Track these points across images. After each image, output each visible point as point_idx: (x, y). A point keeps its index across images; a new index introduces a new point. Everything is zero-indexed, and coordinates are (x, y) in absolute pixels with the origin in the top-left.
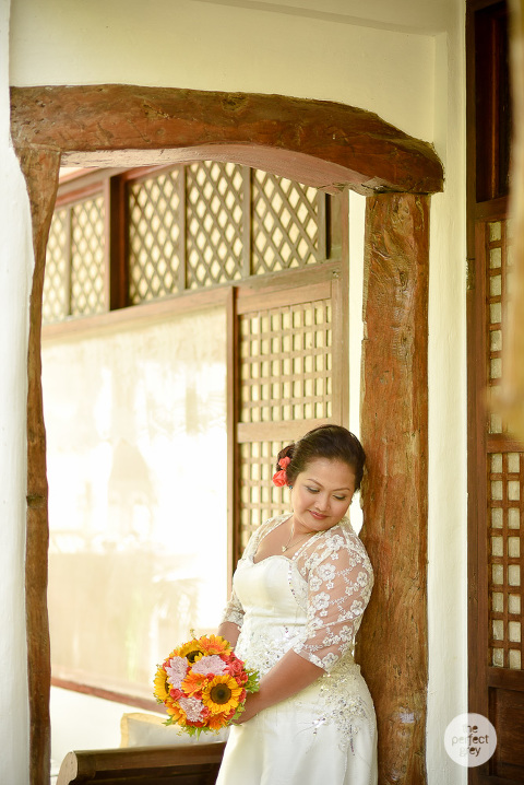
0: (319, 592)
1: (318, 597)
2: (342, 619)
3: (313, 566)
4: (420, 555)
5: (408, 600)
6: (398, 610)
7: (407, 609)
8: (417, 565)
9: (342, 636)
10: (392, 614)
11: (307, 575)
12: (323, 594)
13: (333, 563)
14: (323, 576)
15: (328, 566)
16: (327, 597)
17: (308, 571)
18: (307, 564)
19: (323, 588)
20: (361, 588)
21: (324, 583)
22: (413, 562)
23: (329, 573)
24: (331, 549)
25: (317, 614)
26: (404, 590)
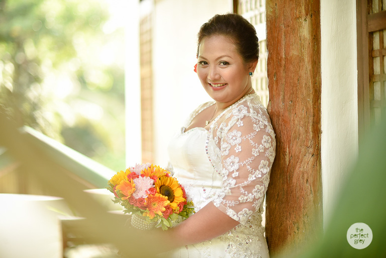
0: (228, 156)
1: (229, 160)
2: (252, 178)
3: (224, 134)
4: (313, 126)
5: (304, 166)
6: (295, 175)
7: (303, 174)
8: (311, 135)
9: (255, 194)
10: (291, 177)
11: (219, 143)
12: (232, 157)
13: (239, 129)
14: (231, 141)
15: (234, 132)
16: (237, 160)
17: (220, 139)
18: (218, 133)
19: (232, 152)
20: (265, 149)
21: (233, 148)
22: (307, 132)
23: (236, 139)
24: (236, 118)
25: (230, 175)
26: (300, 158)
